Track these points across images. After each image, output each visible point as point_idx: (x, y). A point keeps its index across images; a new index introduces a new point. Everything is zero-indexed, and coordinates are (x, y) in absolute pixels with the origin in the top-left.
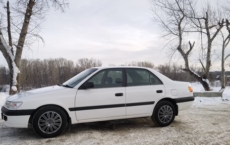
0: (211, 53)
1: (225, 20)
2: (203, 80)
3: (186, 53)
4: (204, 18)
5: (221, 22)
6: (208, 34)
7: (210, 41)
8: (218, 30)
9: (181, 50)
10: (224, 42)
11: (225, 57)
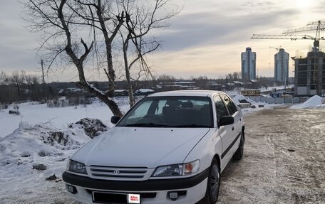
0: (113, 60)
1: (125, 14)
2: (110, 99)
3: (79, 58)
4: (94, 5)
5: (120, 16)
6: (104, 30)
7: (108, 42)
8: (118, 27)
9: (72, 53)
10: (124, 44)
11: (129, 65)
